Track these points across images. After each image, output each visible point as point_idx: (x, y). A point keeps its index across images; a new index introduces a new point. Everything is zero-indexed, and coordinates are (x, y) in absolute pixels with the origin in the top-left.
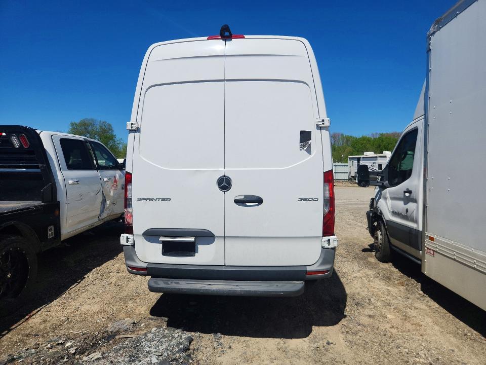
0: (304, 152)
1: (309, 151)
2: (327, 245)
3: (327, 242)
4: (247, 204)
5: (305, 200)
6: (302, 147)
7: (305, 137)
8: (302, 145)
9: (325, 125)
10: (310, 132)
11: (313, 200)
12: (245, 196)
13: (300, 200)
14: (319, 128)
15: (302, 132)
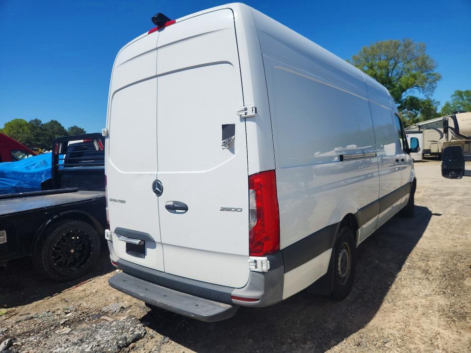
0: (227, 151)
1: (232, 149)
2: (254, 267)
3: (254, 264)
4: (177, 211)
5: (229, 210)
6: (224, 144)
7: (228, 131)
8: (224, 142)
9: (248, 115)
10: (234, 125)
11: (236, 210)
12: (175, 202)
13: (223, 209)
14: (244, 119)
15: (224, 126)
